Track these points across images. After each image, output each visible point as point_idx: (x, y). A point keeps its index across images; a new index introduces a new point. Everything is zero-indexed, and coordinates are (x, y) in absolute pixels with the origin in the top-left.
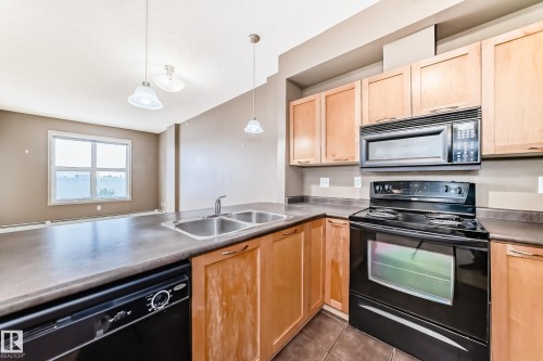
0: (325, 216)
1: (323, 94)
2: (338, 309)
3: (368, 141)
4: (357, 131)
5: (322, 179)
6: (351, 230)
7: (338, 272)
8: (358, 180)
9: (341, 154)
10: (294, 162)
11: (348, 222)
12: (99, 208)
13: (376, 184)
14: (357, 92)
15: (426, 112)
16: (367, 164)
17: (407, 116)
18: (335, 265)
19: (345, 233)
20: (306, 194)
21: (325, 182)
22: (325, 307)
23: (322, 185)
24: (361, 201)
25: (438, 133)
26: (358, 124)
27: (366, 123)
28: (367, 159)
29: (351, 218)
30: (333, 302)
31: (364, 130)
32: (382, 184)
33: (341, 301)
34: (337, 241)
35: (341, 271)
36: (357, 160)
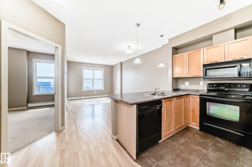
0: (190, 94)
1: (188, 53)
2: (195, 125)
3: (206, 70)
4: (202, 66)
5: (186, 83)
6: (200, 99)
7: (195, 113)
8: (202, 83)
9: (195, 74)
10: (175, 76)
11: (199, 96)
12: (95, 92)
13: (209, 84)
14: (202, 52)
15: (230, 59)
16: (206, 77)
17: (223, 61)
18: (193, 111)
19: (198, 100)
20: (179, 88)
21: (187, 83)
22: (190, 125)
23: (186, 85)
24: (203, 90)
25: (235, 67)
26: (202, 64)
27: (205, 63)
28: (206, 75)
29: (200, 95)
30: (193, 123)
31: (205, 66)
32: (213, 84)
33: (196, 122)
34: (195, 103)
35: (196, 113)
36: (202, 76)
